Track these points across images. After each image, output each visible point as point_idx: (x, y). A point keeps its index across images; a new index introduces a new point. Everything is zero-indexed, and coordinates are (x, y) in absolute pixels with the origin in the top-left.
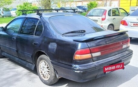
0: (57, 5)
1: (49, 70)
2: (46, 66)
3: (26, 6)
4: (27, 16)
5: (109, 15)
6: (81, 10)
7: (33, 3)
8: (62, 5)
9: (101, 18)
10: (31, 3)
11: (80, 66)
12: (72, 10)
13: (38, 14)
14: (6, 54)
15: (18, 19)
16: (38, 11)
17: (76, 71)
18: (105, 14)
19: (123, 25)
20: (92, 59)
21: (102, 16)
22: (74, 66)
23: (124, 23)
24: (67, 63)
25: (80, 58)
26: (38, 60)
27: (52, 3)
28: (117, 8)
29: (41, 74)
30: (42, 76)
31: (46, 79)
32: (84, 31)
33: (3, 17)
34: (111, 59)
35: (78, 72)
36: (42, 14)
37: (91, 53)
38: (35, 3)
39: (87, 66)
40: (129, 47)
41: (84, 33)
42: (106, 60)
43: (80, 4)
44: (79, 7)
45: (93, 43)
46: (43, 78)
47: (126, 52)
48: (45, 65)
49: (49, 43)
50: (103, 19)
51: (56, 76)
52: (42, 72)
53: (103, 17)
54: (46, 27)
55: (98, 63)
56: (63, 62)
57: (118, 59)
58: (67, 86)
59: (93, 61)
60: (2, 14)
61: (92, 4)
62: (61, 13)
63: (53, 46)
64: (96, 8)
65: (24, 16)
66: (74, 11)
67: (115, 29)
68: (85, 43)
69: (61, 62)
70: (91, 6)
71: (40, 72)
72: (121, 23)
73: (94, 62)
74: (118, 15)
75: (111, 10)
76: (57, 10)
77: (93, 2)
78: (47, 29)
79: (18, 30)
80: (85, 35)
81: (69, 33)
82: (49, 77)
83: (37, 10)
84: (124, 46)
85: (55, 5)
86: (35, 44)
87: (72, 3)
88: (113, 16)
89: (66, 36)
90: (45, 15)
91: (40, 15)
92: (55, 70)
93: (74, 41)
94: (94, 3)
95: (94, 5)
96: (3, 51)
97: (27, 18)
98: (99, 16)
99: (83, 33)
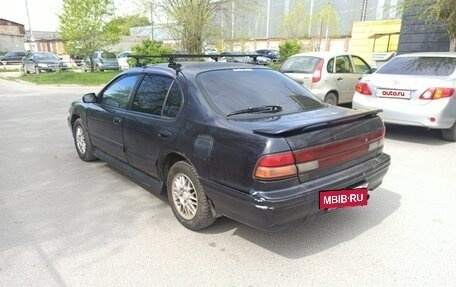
0: (214, 47)
1: (195, 196)
2: (189, 188)
3: (147, 47)
4: (148, 70)
5: (329, 70)
6: (264, 59)
7: (165, 42)
8: (225, 48)
9: (310, 76)
10: (161, 43)
11: (267, 195)
12: (251, 56)
13: (173, 65)
14: (101, 153)
15: (127, 75)
16: (172, 59)
17: (257, 206)
18: (320, 69)
19: (362, 93)
20: (297, 178)
21: (312, 72)
22: (255, 193)
23: (365, 90)
24: (236, 186)
25: (268, 176)
26: (170, 172)
27: (205, 43)
28: (347, 56)
29: (176, 203)
30: (179, 208)
31: (188, 217)
32: (279, 109)
33: (102, 70)
34: (343, 176)
35: (263, 207)
36: (179, 65)
37: (295, 164)
38: (169, 42)
39: (286, 193)
40: (382, 147)
41: (278, 113)
42: (329, 180)
43: (262, 46)
44: (262, 53)
45: (301, 139)
46: (181, 213)
47: (376, 159)
48: (186, 184)
49: (195, 135)
50: (315, 80)
51: (210, 211)
52: (178, 200)
53: (317, 74)
54: (189, 97)
55: (311, 186)
56: (229, 183)
57: (358, 176)
58: (235, 234)
59: (301, 183)
60: (100, 65)
61: (288, 46)
62: (223, 64)
63: (205, 143)
64: (297, 55)
65: (140, 70)
66: (255, 59)
67: (340, 102)
68: (283, 139)
69: (223, 181)
70: (287, 50)
71: (175, 199)
72: (357, 88)
73: (301, 186)
74: (348, 72)
75: (333, 59)
76: (215, 57)
77: (291, 42)
78: (192, 101)
79: (126, 101)
80: (279, 117)
81: (243, 112)
82: (194, 213)
83: (169, 56)
84: (373, 146)
85: (210, 47)
86: (163, 136)
87: (247, 44)
88: (337, 72)
89: (236, 120)
90: (187, 67)
91: (177, 67)
92: (207, 198)
93: (256, 132)
94: (292, 44)
95: (295, 49)
96: (96, 147)
97: (146, 74)
98: (307, 73)
99: (275, 112)
